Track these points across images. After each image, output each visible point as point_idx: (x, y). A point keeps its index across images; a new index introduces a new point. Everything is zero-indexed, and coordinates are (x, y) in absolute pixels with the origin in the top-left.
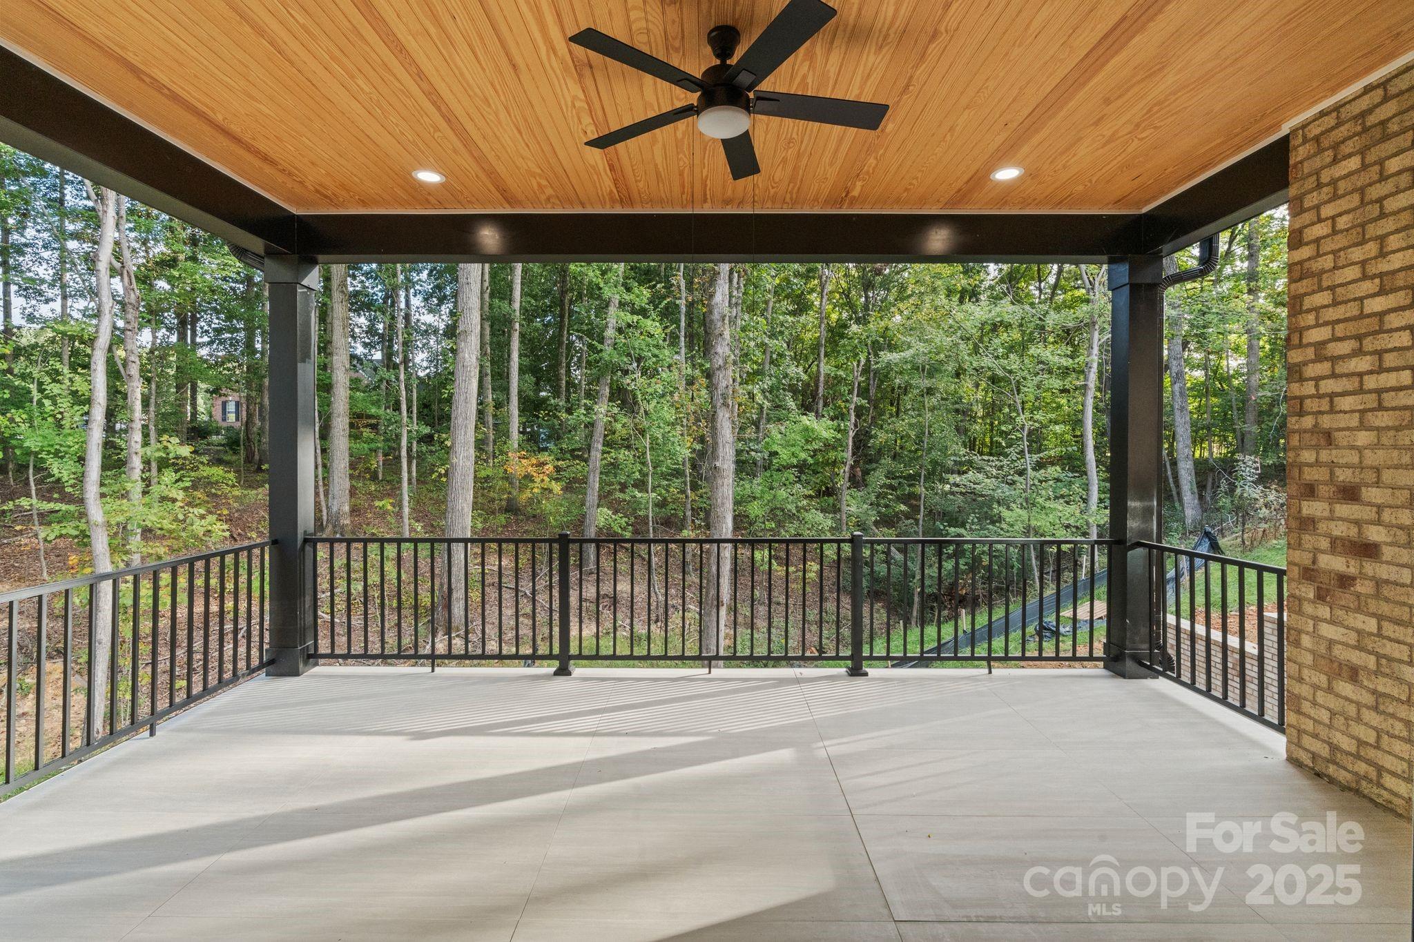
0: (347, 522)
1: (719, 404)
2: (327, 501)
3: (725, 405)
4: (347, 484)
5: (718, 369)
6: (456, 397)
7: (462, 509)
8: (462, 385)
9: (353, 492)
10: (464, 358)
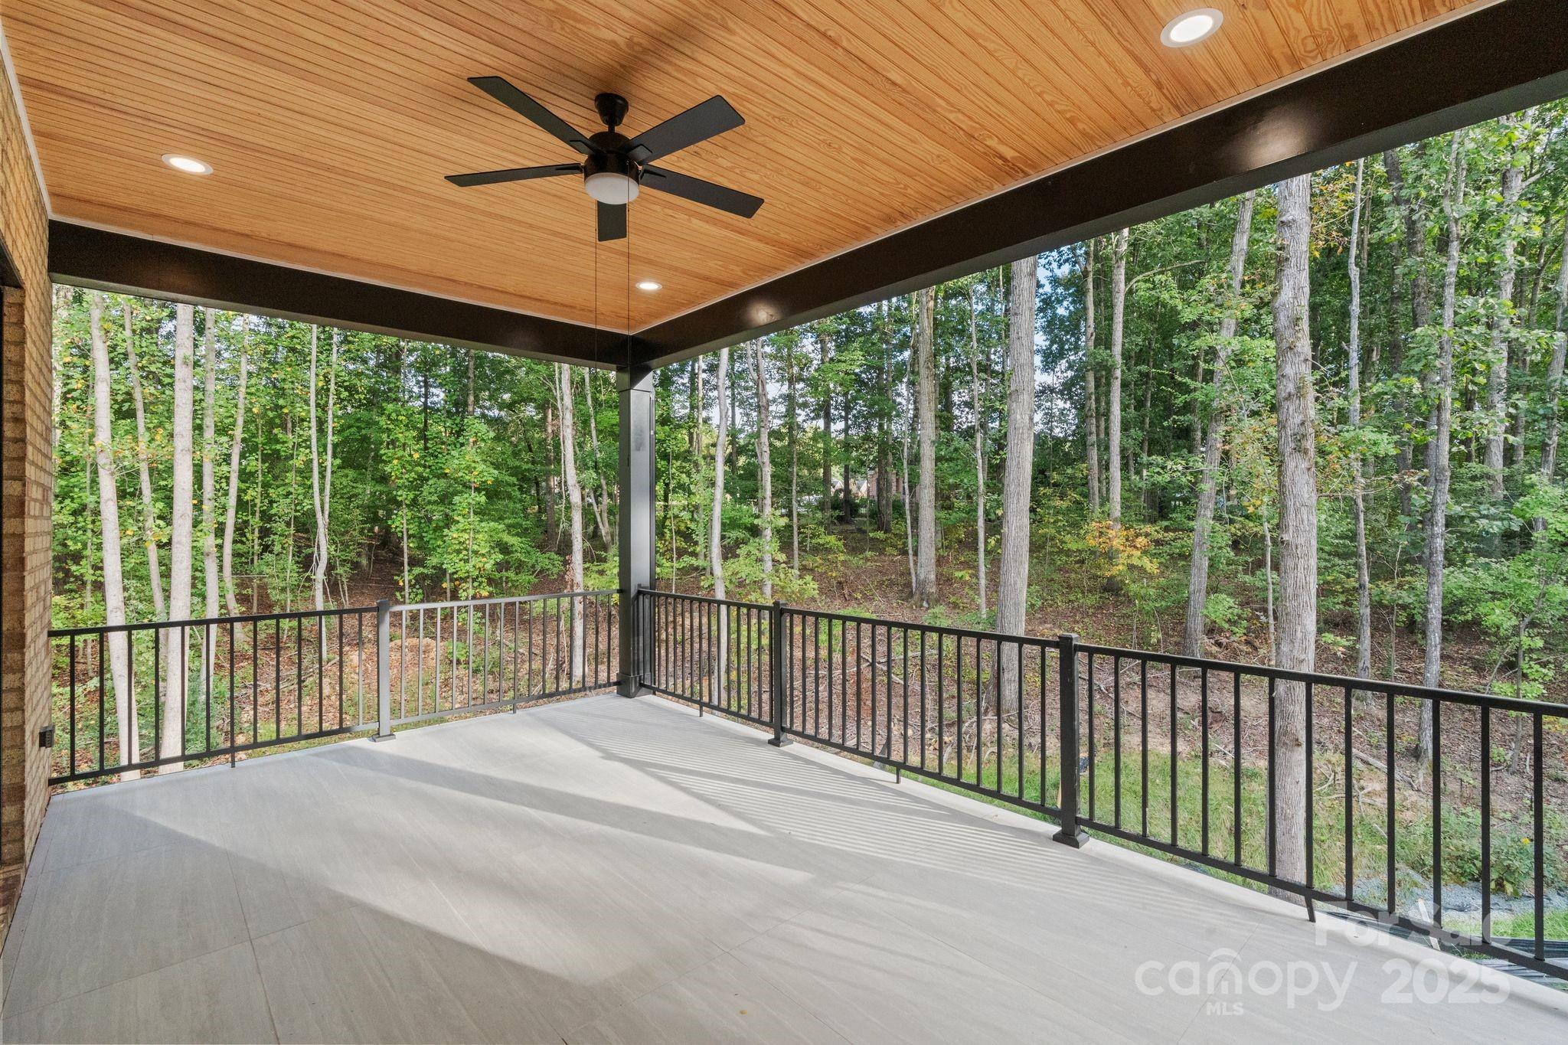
0: (933, 590)
1: (1288, 450)
2: (916, 570)
3: (1300, 450)
4: (932, 553)
5: (1286, 399)
6: (1008, 463)
7: (1015, 583)
8: (1015, 449)
9: (940, 561)
10: (1015, 420)
